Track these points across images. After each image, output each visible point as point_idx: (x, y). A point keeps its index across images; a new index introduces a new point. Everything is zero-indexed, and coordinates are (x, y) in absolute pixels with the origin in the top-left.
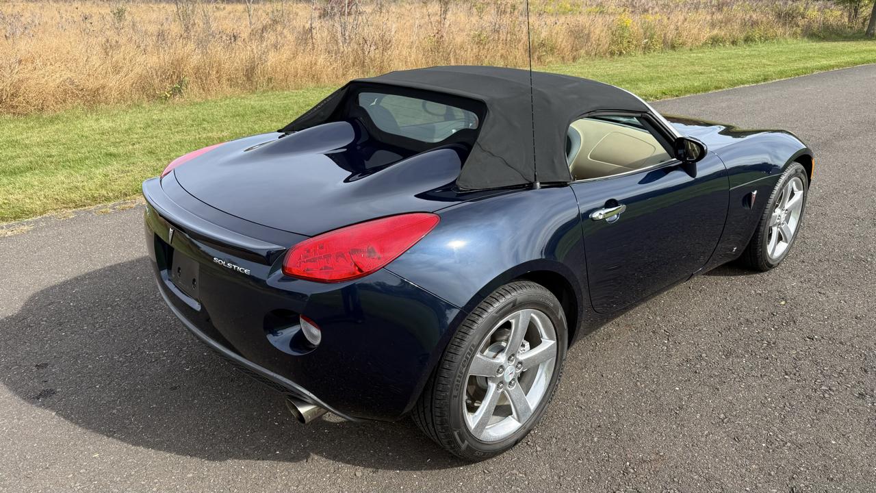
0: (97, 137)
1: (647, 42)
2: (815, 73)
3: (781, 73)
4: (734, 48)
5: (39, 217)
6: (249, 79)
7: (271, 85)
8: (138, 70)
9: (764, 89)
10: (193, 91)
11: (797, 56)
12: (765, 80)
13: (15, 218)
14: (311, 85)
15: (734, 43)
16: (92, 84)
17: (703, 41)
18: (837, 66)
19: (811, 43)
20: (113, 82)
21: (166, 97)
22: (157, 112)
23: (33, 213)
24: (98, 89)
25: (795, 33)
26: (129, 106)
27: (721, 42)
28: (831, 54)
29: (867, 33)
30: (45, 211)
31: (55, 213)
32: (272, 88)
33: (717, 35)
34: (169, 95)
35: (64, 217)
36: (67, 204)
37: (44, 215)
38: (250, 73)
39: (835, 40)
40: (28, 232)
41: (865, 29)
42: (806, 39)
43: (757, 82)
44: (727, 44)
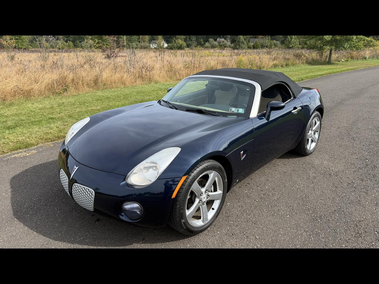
0: (39, 111)
1: (250, 67)
2: (318, 77)
3: (307, 77)
4: (282, 68)
5: (36, 147)
6: (96, 84)
7: (105, 87)
8: (46, 81)
9: (304, 84)
10: (72, 90)
11: (307, 71)
12: (302, 80)
13: (25, 148)
14: (122, 86)
15: (282, 66)
16: (26, 88)
17: (271, 65)
18: (325, 74)
19: (309, 66)
20: (36, 87)
21: (61, 93)
22: (58, 100)
23: (33, 145)
24: (30, 90)
25: (303, 62)
26: (44, 97)
27: (277, 66)
28: (319, 70)
29: (328, 62)
30: (38, 144)
31: (42, 145)
32: (106, 88)
33: (276, 63)
34: (62, 92)
35: (49, 146)
36: (47, 140)
37: (38, 146)
38: (96, 82)
39: (318, 65)
40: (36, 153)
41: (327, 60)
42: (307, 65)
43: (300, 81)
44: (280, 67)
